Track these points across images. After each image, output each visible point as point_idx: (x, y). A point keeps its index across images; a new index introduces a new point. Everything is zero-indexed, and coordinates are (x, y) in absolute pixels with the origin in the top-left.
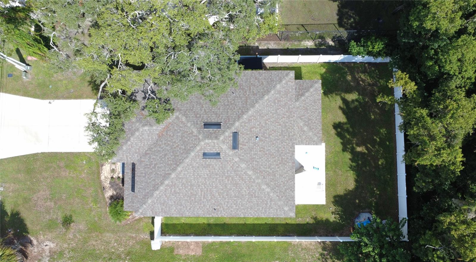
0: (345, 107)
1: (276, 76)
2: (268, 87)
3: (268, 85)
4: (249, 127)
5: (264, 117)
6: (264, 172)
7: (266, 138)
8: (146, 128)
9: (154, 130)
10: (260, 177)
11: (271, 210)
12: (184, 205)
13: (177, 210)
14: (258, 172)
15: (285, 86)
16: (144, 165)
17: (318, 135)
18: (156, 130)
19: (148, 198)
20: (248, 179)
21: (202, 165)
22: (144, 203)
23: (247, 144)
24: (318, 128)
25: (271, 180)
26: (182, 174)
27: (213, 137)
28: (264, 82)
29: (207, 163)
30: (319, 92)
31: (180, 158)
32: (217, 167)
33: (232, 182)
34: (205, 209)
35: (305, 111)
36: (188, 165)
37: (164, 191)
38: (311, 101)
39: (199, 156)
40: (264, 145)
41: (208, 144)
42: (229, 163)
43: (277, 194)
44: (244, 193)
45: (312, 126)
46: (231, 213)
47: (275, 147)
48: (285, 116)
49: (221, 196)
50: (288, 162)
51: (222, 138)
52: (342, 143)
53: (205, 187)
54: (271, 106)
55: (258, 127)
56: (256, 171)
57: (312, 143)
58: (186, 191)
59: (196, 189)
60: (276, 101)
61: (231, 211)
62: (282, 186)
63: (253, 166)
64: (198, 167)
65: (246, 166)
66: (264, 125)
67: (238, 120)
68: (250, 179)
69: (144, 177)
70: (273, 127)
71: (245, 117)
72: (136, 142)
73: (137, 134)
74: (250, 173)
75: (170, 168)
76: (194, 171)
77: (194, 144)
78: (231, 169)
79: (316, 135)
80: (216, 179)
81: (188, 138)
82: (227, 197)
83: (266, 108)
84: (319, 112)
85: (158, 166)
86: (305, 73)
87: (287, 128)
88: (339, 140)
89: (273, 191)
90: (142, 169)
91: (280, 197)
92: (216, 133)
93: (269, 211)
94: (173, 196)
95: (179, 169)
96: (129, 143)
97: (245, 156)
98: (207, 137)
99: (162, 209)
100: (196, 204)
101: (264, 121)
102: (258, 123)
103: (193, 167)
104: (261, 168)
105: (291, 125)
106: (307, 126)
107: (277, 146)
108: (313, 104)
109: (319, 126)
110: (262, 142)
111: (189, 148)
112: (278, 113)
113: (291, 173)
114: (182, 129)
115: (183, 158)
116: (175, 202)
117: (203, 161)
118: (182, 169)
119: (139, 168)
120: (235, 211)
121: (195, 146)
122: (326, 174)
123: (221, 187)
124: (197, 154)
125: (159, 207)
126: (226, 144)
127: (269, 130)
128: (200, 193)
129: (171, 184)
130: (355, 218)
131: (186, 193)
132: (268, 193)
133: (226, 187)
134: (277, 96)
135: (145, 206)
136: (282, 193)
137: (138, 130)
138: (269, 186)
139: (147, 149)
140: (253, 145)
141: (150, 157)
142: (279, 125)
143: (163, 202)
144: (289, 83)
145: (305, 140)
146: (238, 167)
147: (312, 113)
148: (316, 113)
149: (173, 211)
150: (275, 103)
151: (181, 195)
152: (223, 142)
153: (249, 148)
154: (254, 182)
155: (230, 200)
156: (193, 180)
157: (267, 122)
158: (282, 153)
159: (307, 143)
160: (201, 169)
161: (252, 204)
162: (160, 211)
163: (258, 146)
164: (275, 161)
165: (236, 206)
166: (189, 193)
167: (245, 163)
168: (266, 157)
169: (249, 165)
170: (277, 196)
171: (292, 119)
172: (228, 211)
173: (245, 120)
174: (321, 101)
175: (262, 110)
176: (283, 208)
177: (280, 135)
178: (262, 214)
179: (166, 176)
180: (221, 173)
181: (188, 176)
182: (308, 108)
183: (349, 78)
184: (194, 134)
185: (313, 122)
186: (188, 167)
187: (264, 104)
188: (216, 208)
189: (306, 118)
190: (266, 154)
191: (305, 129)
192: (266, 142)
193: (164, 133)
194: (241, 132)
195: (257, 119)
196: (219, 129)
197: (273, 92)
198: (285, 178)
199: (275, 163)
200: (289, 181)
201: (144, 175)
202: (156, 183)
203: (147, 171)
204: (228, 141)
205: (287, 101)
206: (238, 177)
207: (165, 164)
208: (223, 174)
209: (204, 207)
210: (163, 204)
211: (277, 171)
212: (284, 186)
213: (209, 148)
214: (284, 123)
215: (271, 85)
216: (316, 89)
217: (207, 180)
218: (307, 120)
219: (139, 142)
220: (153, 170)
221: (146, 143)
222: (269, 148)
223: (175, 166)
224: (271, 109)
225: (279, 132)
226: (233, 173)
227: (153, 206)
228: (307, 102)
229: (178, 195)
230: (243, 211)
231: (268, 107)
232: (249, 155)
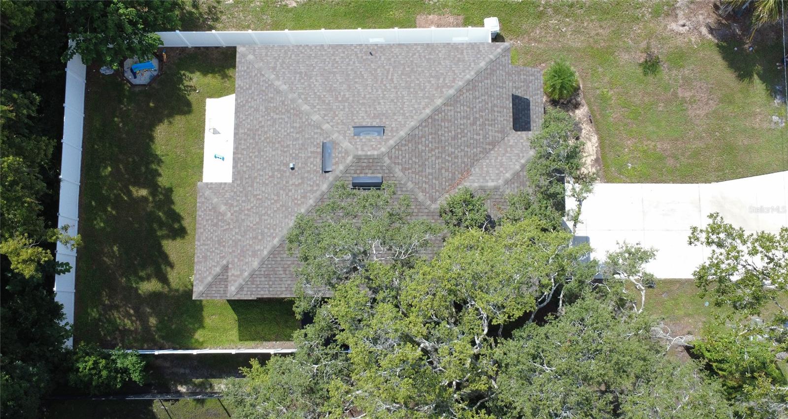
0: (163, 267)
1: (261, 286)
2: (273, 263)
3: (274, 266)
4: (305, 186)
5: (280, 206)
6: (283, 111)
7: (278, 170)
8: (491, 184)
9: (477, 181)
10: (289, 102)
11: (276, 55)
12: (423, 59)
13: (437, 52)
14: (292, 111)
15: (244, 267)
16: (496, 126)
17: (203, 200)
18: (474, 182)
19: (486, 69)
20: (309, 99)
21: (387, 118)
22: (492, 61)
23: (310, 155)
24: (202, 212)
25: (272, 101)
26: (423, 103)
27: (366, 161)
28: (282, 272)
29: (378, 120)
30: (198, 276)
31: (427, 129)
32: (361, 115)
33: (337, 94)
34: (388, 55)
35: (222, 239)
36: (412, 117)
37: (458, 79)
38: (212, 259)
39: (392, 131)
40: (282, 158)
41: (374, 149)
42: (339, 121)
43: (264, 78)
44: (318, 78)
45: (212, 213)
46: (344, 50)
47: (265, 157)
48: (246, 212)
49: (359, 73)
50: (245, 134)
51: (350, 159)
52: (173, 203)
53: (385, 85)
54: (269, 226)
55: (290, 188)
56: (295, 112)
57: (214, 186)
58: (418, 80)
59: (401, 82)
60: (260, 237)
61: (344, 52)
62: (256, 94)
63: (301, 118)
64: (394, 114)
65: (312, 117)
66: (281, 192)
67: (323, 194)
68: (306, 98)
69: (495, 106)
70: (266, 191)
71: (311, 202)
72: (511, 163)
73: (508, 175)
74: (305, 107)
75: (446, 114)
76: (402, 109)
77: (399, 150)
78: (337, 113)
79: (206, 198)
80: (364, 98)
81: (410, 162)
82: (349, 72)
83: (278, 222)
84: (199, 241)
85: (469, 121)
87: (244, 192)
88: (178, 208)
89: (270, 83)
90: (499, 118)
91: (259, 75)
92: (359, 168)
93: (279, 53)
94: (441, 71)
95: (428, 111)
96: (523, 161)
97: (313, 133)
98: (376, 161)
99: (462, 53)
100: (402, 62)
101: (281, 198)
102: (290, 194)
103: (404, 114)
104: (288, 117)
105: (238, 198)
106: (220, 212)
107: (262, 159)
108: (209, 254)
109: (200, 216)
110: (285, 162)
111: (410, 145)
112: (258, 216)
113: (241, 116)
114: (424, 179)
115: (420, 128)
116: (439, 63)
117: (385, 123)
118: (423, 111)
119: (505, 122)
120: (337, 52)
121: (398, 146)
122: (203, 148)
123: (357, 86)
124: (394, 134)
125: (466, 56)
126: (343, 150)
127: (273, 185)
128: (395, 77)
129: (444, 90)
130: (158, 75)
131: (418, 77)
132: (278, 78)
133: (349, 86)
134: (259, 247)
135: (491, 57)
136: (256, 81)
137: (507, 182)
138: (275, 90)
139: (492, 152)
140: (300, 155)
141: (485, 137)
142: (257, 195)
143: (460, 64)
144: (239, 273)
145: (226, 191)
146: (325, 115)
147: (212, 238)
148: (204, 238)
149: (443, 52)
150: (262, 234)
151: (427, 74)
152: (347, 153)
153: (306, 149)
154: (300, 95)
155: (344, 67)
156: (405, 95)
157: (276, 198)
158: (254, 148)
159: (223, 186)
160: (390, 112)
161: (307, 63)
162: (465, 51)
163: (291, 155)
164: (266, 133)
165: (335, 59)
166: (413, 77)
167: (312, 123)
168: (279, 137)
169: (307, 120)
170: (264, 76)
171: (235, 209)
172: (350, 53)
173: (312, 196)
174: (196, 260)
175: (284, 218)
176: (256, 57)
177: (256, 178)
178: (293, 50)
179: (452, 101)
180: (355, 107)
181: (414, 101)
182: (217, 246)
183: (153, 321)
184: (400, 167)
185: (210, 221)
186: (412, 114)
187: (280, 229)
188: (370, 57)
189: (221, 227)
190: (279, 142)
191: (223, 208)
192: (279, 163)
193: (460, 176)
194: (318, 175)
195: (293, 201)
196: (356, 175)
197: (265, 253)
198: (251, 107)
199: (266, 129)
200: (244, 102)
201: (496, 109)
202: (471, 92)
203: (490, 115)
204: (340, 155)
205: (243, 239)
206: (327, 102)
207: (456, 122)
208: (353, 104)
209: (390, 57)
210: (459, 60)
211: (262, 117)
212: (253, 92)
213: (372, 143)
214: (249, 200)
215: (270, 266)
216: (202, 282)
217: (381, 96)
218: (220, 223)
219: (505, 163)
220: (478, 116)
221: (493, 161)
222: (274, 153)
223: (436, 117)
224: (269, 221)
225: (257, 183)
226: (334, 107)
227: (478, 58)
228: (219, 256)
229: (433, 74)
230: (324, 53)
231: (275, 225)
232: (307, 136)
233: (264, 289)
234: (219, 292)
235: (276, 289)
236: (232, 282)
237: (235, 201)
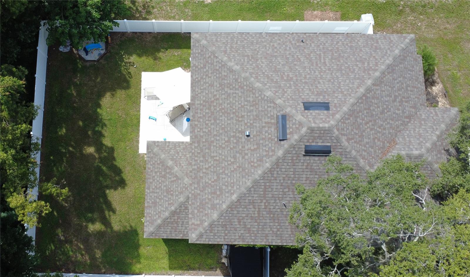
1: (218, 234)
2: (230, 215)
3: (231, 218)
4: (261, 151)
5: (237, 167)
6: (237, 87)
7: (233, 136)
8: (416, 152)
9: (403, 149)
10: (242, 80)
11: (225, 41)
12: (347, 47)
13: (356, 41)
14: (245, 87)
15: (204, 218)
16: (410, 102)
17: (152, 155)
18: (401, 150)
19: (400, 56)
20: (259, 78)
21: (328, 95)
22: (403, 49)
23: (264, 125)
24: (151, 165)
25: (226, 78)
26: (356, 83)
27: (318, 132)
28: (237, 223)
29: (322, 97)
30: (148, 219)
31: (362, 105)
32: (306, 92)
33: (282, 74)
34: (316, 42)
35: (170, 188)
36: (350, 96)
37: (379, 63)
38: (161, 205)
39: (335, 106)
40: (237, 126)
41: (324, 122)
42: (289, 97)
43: (218, 60)
44: (263, 60)
45: (161, 167)
46: (279, 38)
47: (220, 125)
48: (204, 171)
49: (296, 57)
50: (201, 104)
51: (304, 130)
53: (320, 67)
54: (226, 184)
55: (246, 152)
56: (248, 88)
57: (160, 144)
58: (347, 63)
59: (333, 65)
60: (218, 193)
61: (280, 40)
62: (210, 72)
63: (254, 94)
64: (334, 92)
65: (265, 93)
66: (238, 155)
67: (278, 159)
68: (257, 77)
69: (408, 86)
70: (223, 154)
71: (268, 165)
72: (427, 134)
73: (428, 145)
74: (258, 85)
75: (375, 93)
76: (339, 87)
77: (344, 123)
78: (285, 90)
79: (154, 154)
80: (305, 78)
81: (353, 133)
82: (288, 56)
83: (235, 180)
84: (149, 189)
85: (391, 99)
86: (163, 258)
87: (202, 154)
89: (223, 63)
90: (412, 96)
91: (212, 57)
92: (312, 138)
93: (227, 39)
94: (364, 57)
95: (362, 90)
96: (438, 133)
97: (266, 107)
98: (326, 132)
99: (377, 42)
100: (330, 49)
101: (238, 160)
102: (246, 157)
103: (342, 92)
104: (241, 92)
105: (196, 158)
106: (167, 167)
107: (218, 126)
108: (158, 200)
109: (149, 168)
110: (240, 129)
111: (351, 118)
112: (215, 174)
113: (197, 90)
114: (363, 148)
115: (358, 104)
116: (361, 50)
117: (328, 99)
118: (358, 90)
119: (416, 99)
120: (274, 40)
121: (343, 120)
122: (139, 111)
123: (297, 67)
124: (339, 109)
125: (381, 45)
126: (297, 122)
127: (229, 148)
128: (327, 61)
129: (370, 72)
130: (104, 54)
131: (346, 61)
132: (231, 61)
133: (290, 67)
134: (218, 201)
135: (402, 45)
136: (210, 62)
137: (428, 150)
138: (228, 69)
139: (409, 124)
140: (255, 124)
141: (403, 112)
142: (214, 156)
143: (378, 51)
144: (199, 222)
145: (171, 148)
146: (276, 92)
147: (160, 187)
148: (154, 187)
149: (361, 41)
150: (221, 190)
151: (353, 59)
152: (301, 124)
153: (261, 120)
154: (251, 74)
155: (282, 52)
156: (339, 76)
157: (232, 160)
158: (210, 117)
159: (167, 144)
160: (330, 90)
161: (251, 48)
162: (379, 41)
163: (246, 124)
164: (221, 104)
165: (273, 45)
166: (342, 61)
167: (266, 98)
168: (233, 109)
169: (260, 95)
170: (217, 57)
171: (193, 167)
172: (285, 40)
173: (267, 160)
174: (146, 205)
175: (241, 177)
176: (209, 43)
177: (212, 142)
178: (237, 37)
179: (378, 82)
180: (299, 85)
181: (348, 81)
182: (165, 194)
184: (346, 137)
185: (158, 174)
186: (349, 93)
187: (238, 187)
188: (302, 44)
189: (169, 178)
190: (233, 113)
191: (170, 163)
192: (234, 130)
193: (388, 145)
194: (273, 142)
195: (249, 163)
196: (308, 144)
197: (224, 206)
198: (205, 83)
199: (221, 102)
200: (199, 78)
201: (409, 88)
202: (391, 75)
203: (405, 94)
204: (294, 126)
205: (201, 193)
206: (275, 80)
207: (382, 99)
208: (297, 83)
209: (319, 44)
210: (376, 48)
211: (217, 91)
212: (207, 71)
213: (321, 117)
214: (207, 161)
215: (227, 218)
216: (152, 223)
217: (319, 76)
218: (168, 175)
219: (423, 134)
220: (397, 94)
221: (412, 132)
222: (229, 122)
223: (368, 95)
224: (226, 179)
225: (214, 146)
226: (282, 85)
227: (392, 47)
228: (167, 203)
229: (358, 59)
230: (263, 40)
231: (232, 183)
232: (260, 109)
233: (220, 237)
234: (166, 232)
235: (230, 237)
236: (193, 230)
237: (193, 160)
